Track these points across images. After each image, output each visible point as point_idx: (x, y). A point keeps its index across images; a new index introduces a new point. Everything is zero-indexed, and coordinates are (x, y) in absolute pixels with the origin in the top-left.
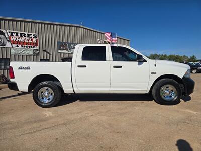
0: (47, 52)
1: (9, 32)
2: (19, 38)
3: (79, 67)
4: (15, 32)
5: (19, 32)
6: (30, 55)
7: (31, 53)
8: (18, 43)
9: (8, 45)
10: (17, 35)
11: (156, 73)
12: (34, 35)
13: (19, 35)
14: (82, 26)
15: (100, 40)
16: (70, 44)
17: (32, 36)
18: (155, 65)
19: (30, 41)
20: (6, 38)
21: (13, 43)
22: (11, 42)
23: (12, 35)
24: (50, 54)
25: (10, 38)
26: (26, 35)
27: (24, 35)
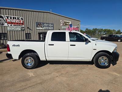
0: (29, 29)
1: (6, 17)
2: (12, 20)
3: (49, 45)
4: (10, 16)
5: (12, 16)
6: (19, 31)
7: (20, 29)
8: (12, 23)
9: (6, 24)
10: (11, 18)
11: (96, 49)
12: (21, 18)
13: (12, 18)
14: (51, 12)
15: (62, 21)
16: (43, 24)
18: (96, 45)
19: (19, 22)
20: (4, 20)
21: (9, 23)
22: (7, 22)
23: (8, 18)
24: (31, 30)
25: (6, 20)
26: (17, 18)
27: (16, 18)
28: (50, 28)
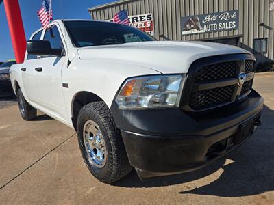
0: (165, 38)
5: (131, 17)
11: (67, 87)
13: (131, 20)
17: (146, 18)
19: (143, 26)
27: (137, 19)
28: (224, 26)
